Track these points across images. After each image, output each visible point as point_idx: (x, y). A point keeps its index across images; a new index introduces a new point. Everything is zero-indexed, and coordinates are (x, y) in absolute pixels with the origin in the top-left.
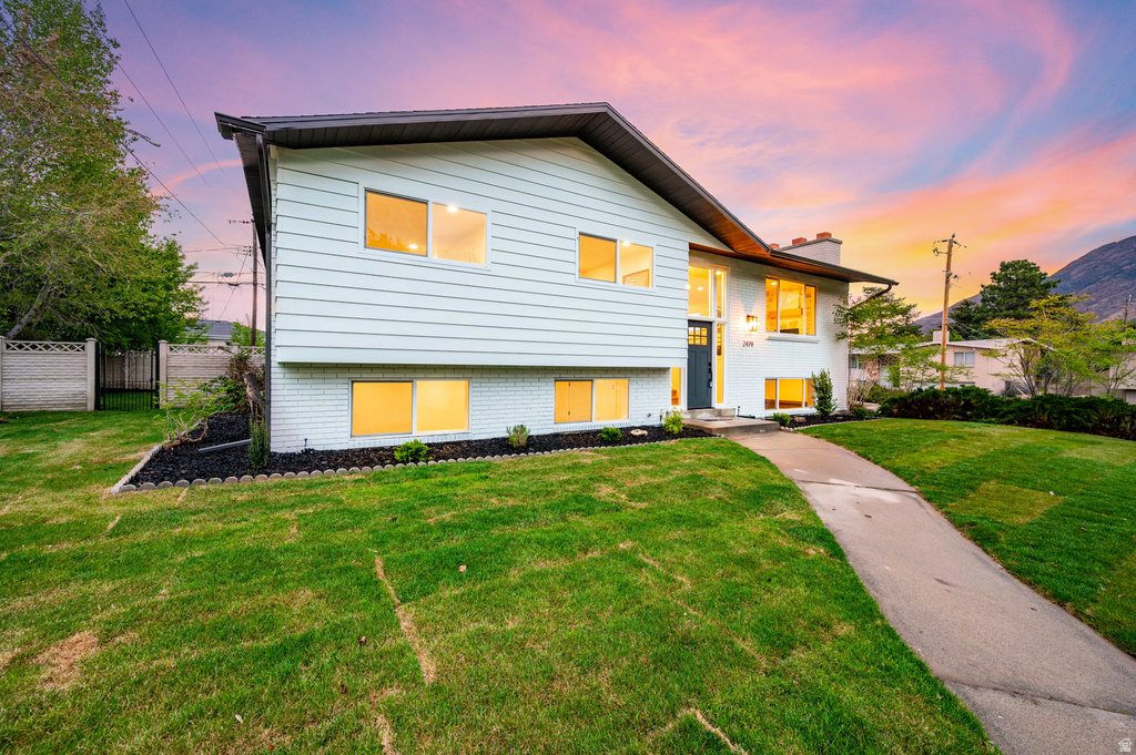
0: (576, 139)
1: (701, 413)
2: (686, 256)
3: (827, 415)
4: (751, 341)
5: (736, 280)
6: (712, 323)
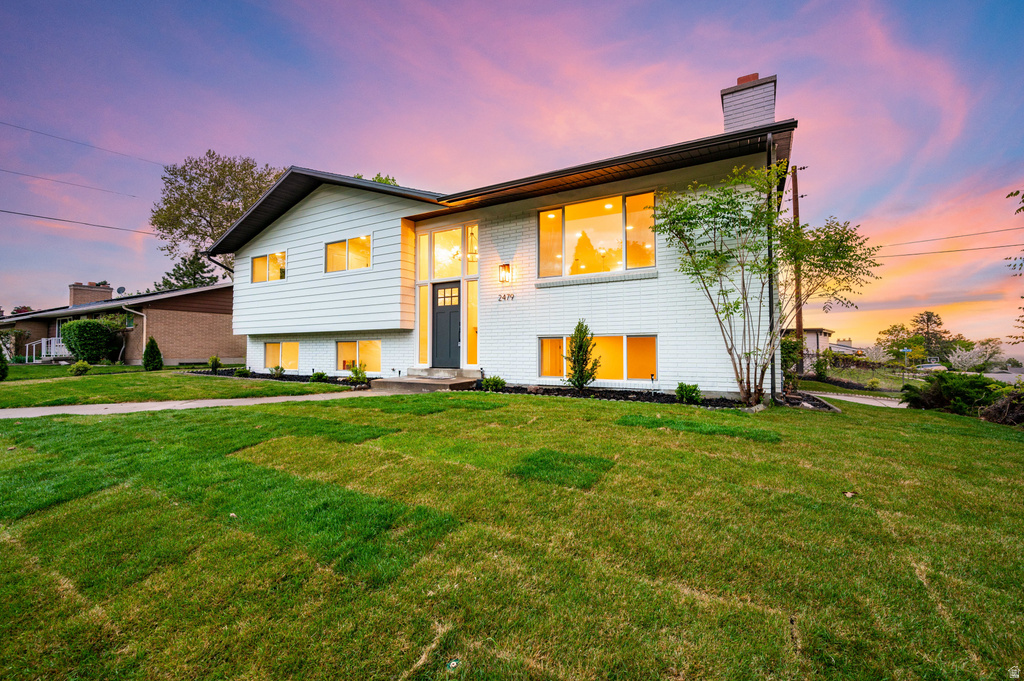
0: (323, 185)
3: (580, 387)
4: (511, 292)
5: (488, 230)
6: (459, 281)
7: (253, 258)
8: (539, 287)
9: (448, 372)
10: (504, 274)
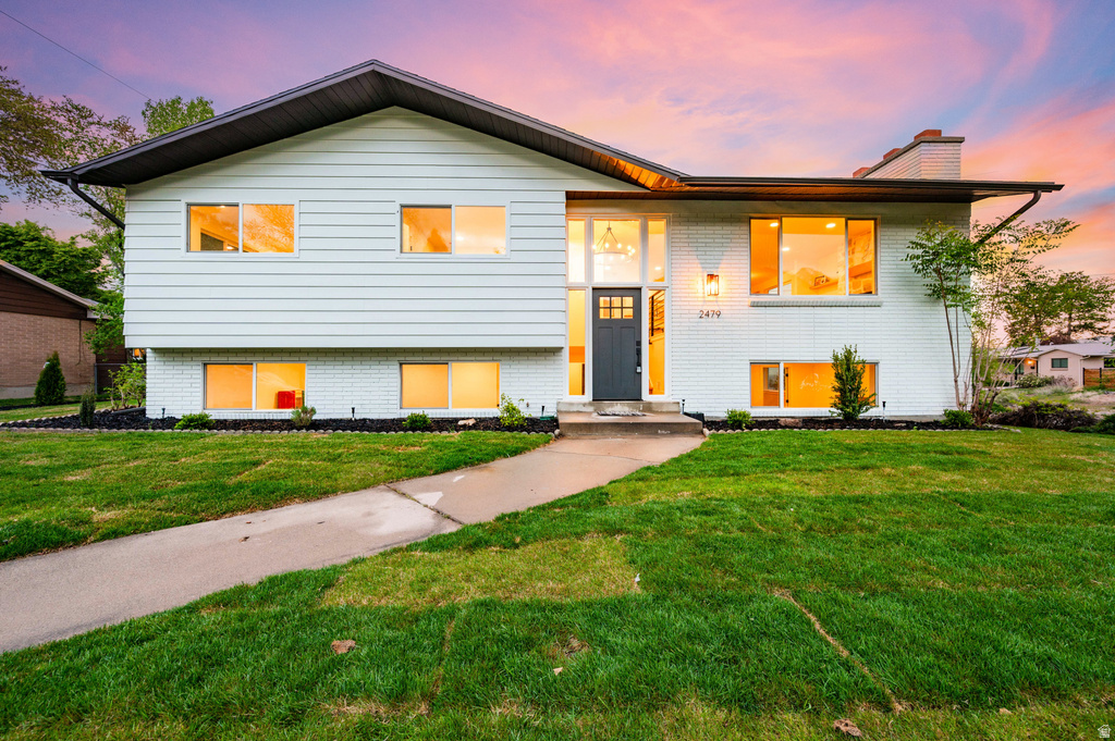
0: (395, 109)
1: (612, 406)
2: (562, 208)
3: (850, 418)
4: (716, 309)
5: (683, 231)
6: (640, 289)
7: (189, 205)
8: (755, 305)
9: (629, 406)
10: (713, 286)
